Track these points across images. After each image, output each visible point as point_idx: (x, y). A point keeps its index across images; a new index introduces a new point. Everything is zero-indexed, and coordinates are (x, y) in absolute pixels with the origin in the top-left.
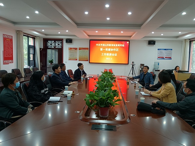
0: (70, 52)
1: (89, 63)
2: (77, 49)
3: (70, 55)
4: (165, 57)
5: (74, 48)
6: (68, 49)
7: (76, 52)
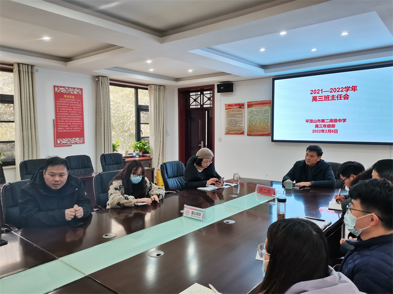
0: (228, 115)
1: (273, 141)
2: (243, 105)
3: (229, 123)
5: (236, 105)
6: (224, 107)
7: (242, 114)
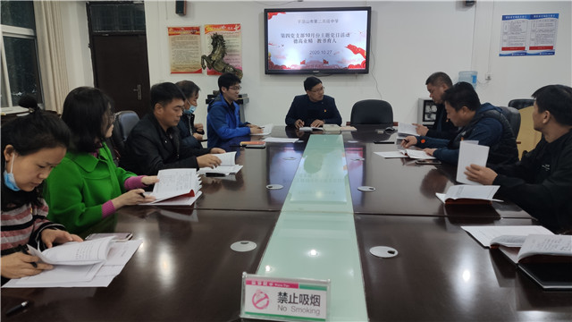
0: (174, 45)
3: (177, 56)
4: (531, 48)
5: (186, 29)
6: (167, 33)
7: (196, 43)
